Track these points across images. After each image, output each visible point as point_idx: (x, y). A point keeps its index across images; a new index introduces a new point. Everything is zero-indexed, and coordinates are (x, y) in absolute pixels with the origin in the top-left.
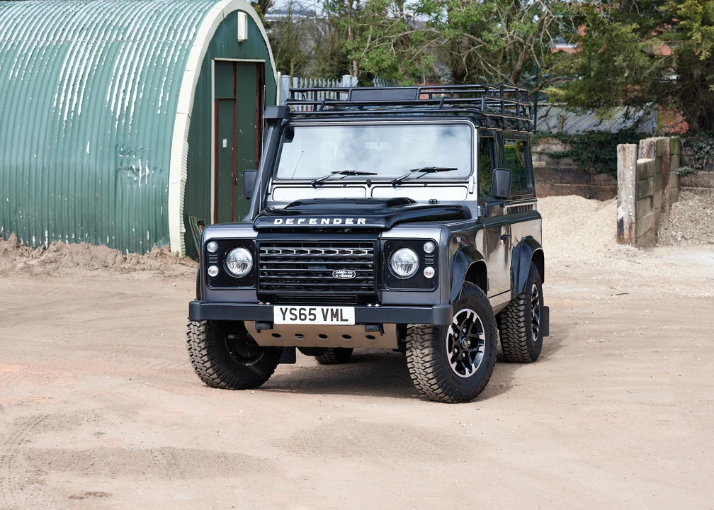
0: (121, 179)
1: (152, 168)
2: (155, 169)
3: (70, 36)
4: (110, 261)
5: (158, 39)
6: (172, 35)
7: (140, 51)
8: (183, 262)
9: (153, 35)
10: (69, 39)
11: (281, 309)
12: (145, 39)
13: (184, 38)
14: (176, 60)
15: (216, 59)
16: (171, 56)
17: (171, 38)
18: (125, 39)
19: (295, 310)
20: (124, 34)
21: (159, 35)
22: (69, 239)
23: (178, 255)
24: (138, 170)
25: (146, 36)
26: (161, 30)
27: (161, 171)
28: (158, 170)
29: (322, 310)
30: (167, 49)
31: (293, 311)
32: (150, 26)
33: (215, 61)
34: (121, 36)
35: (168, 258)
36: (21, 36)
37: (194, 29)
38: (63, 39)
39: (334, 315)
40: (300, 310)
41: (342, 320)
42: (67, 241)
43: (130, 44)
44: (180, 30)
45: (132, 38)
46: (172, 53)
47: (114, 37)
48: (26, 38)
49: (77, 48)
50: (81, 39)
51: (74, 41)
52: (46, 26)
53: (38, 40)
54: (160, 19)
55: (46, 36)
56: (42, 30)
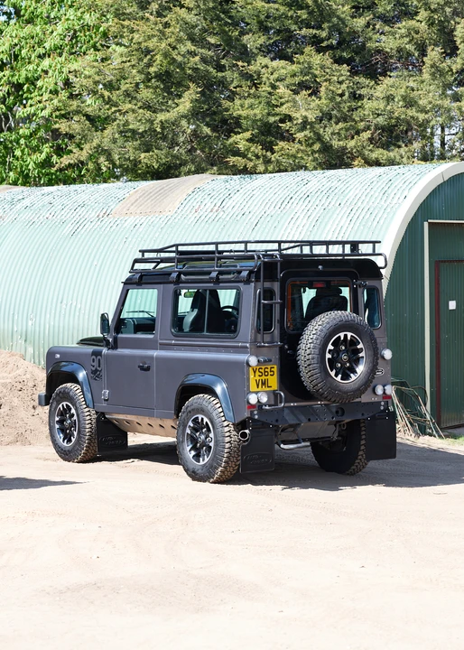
3: (295, 204)
5: (371, 203)
6: (385, 198)
7: (352, 215)
9: (367, 200)
10: (293, 207)
12: (359, 203)
13: (395, 201)
14: (382, 222)
15: (430, 221)
16: (378, 219)
17: (382, 203)
18: (342, 205)
20: (342, 200)
21: (373, 199)
25: (361, 201)
26: (377, 194)
30: (376, 212)
32: (368, 191)
33: (429, 223)
34: (339, 202)
37: (405, 193)
43: (345, 209)
44: (392, 195)
45: (348, 204)
46: (379, 216)
47: (333, 203)
48: (256, 208)
49: (298, 214)
50: (304, 207)
51: (297, 209)
52: (276, 195)
53: (267, 208)
54: (379, 184)
55: (274, 205)
56: (272, 200)
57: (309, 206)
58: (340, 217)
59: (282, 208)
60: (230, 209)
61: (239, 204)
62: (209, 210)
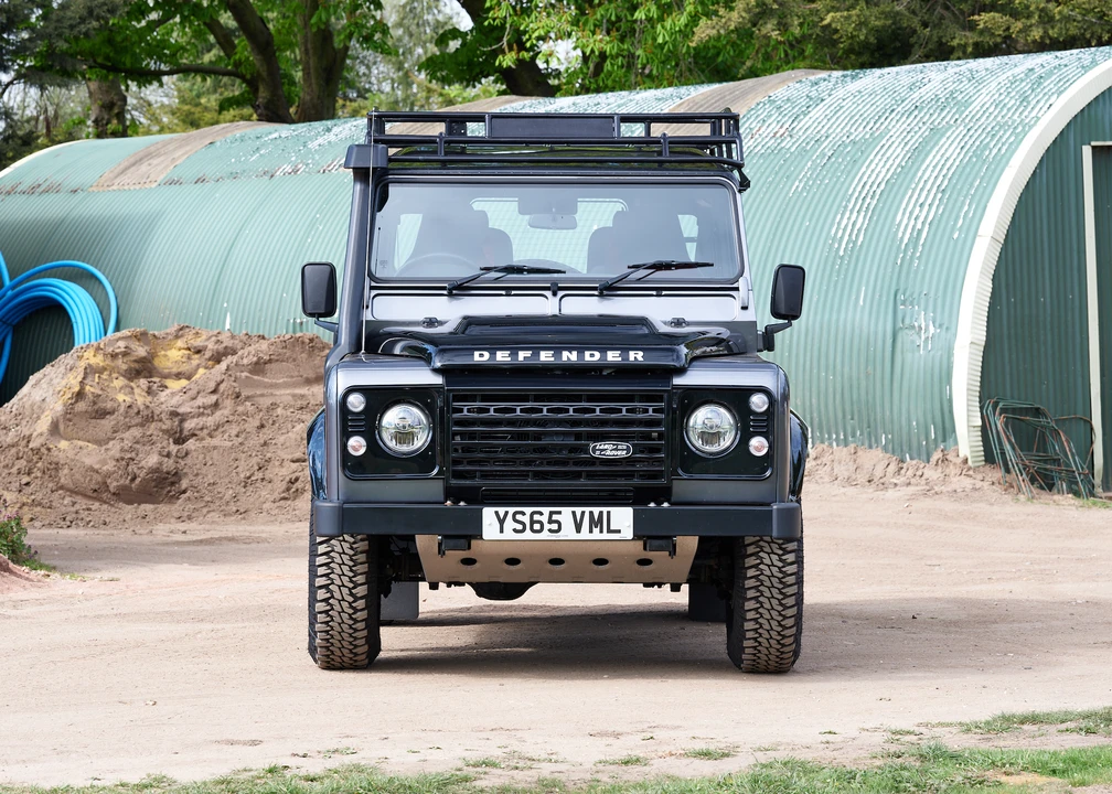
0: (903, 343)
1: (937, 325)
2: (941, 326)
3: (894, 123)
4: (879, 472)
5: (999, 118)
6: (1022, 108)
7: (967, 138)
8: (971, 472)
9: (996, 113)
10: (890, 127)
11: (497, 513)
13: (1033, 114)
14: (1003, 151)
15: (1093, 143)
16: (1000, 145)
17: (1015, 117)
18: (959, 122)
19: (523, 514)
20: (962, 114)
21: (1005, 111)
22: (837, 440)
23: (966, 461)
24: (920, 328)
25: (987, 114)
26: (1013, 101)
27: (947, 329)
28: (945, 327)
29: (574, 513)
30: (1002, 132)
31: (519, 517)
32: (1002, 97)
33: (1094, 148)
34: (957, 116)
35: (951, 467)
36: (834, 126)
38: (883, 127)
39: (596, 523)
40: (532, 514)
41: (609, 531)
42: (834, 444)
43: (962, 128)
44: (1034, 103)
45: (967, 121)
46: (1004, 140)
47: (947, 119)
48: (839, 129)
49: (893, 139)
50: (905, 125)
51: (895, 130)
52: (874, 107)
53: (852, 130)
54: (1024, 84)
55: (865, 123)
56: (865, 115)
57: (913, 125)
58: (950, 141)
59: (874, 129)
60: (800, 133)
61: (816, 124)
62: (772, 134)
